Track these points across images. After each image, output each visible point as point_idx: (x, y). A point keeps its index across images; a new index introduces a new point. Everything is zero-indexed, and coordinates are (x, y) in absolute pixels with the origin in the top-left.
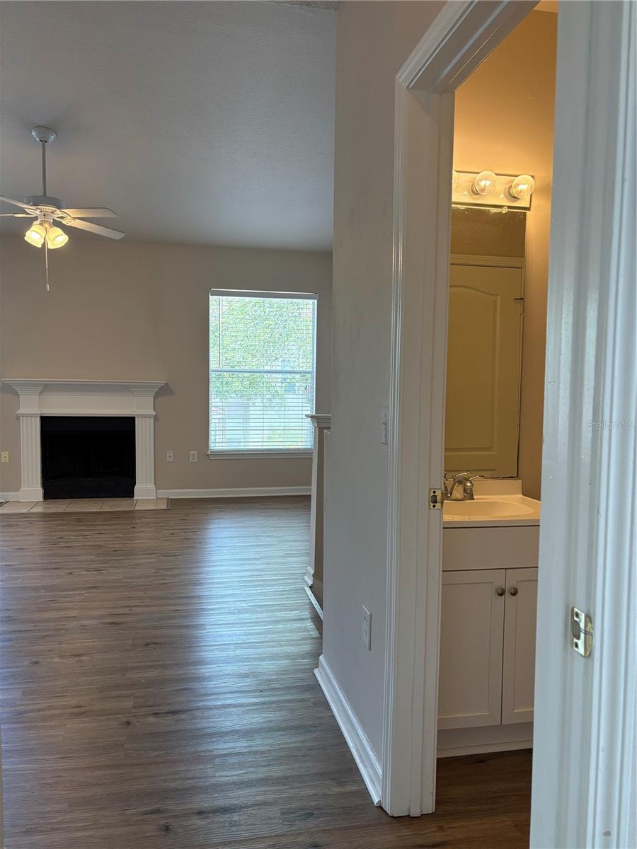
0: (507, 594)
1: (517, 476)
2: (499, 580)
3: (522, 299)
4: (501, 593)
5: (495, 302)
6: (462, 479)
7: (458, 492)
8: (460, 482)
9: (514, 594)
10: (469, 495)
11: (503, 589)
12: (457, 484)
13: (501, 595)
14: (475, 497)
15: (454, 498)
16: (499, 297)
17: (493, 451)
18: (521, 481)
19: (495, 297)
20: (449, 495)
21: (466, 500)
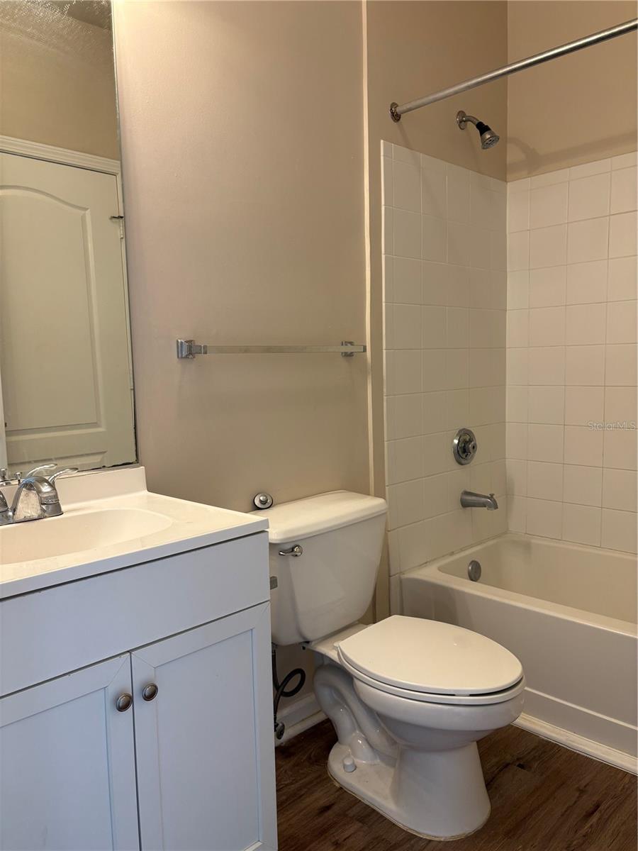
0: (138, 701)
1: (137, 461)
2: (118, 678)
3: (122, 217)
4: (125, 704)
5: (83, 219)
6: (31, 480)
7: (28, 505)
8: (29, 486)
9: (150, 697)
10: (53, 507)
11: (127, 695)
12: (24, 491)
13: (122, 708)
14: (63, 508)
15: (22, 517)
16: (88, 212)
17: (99, 426)
18: (143, 467)
19: (83, 212)
20: (11, 514)
21: (45, 517)
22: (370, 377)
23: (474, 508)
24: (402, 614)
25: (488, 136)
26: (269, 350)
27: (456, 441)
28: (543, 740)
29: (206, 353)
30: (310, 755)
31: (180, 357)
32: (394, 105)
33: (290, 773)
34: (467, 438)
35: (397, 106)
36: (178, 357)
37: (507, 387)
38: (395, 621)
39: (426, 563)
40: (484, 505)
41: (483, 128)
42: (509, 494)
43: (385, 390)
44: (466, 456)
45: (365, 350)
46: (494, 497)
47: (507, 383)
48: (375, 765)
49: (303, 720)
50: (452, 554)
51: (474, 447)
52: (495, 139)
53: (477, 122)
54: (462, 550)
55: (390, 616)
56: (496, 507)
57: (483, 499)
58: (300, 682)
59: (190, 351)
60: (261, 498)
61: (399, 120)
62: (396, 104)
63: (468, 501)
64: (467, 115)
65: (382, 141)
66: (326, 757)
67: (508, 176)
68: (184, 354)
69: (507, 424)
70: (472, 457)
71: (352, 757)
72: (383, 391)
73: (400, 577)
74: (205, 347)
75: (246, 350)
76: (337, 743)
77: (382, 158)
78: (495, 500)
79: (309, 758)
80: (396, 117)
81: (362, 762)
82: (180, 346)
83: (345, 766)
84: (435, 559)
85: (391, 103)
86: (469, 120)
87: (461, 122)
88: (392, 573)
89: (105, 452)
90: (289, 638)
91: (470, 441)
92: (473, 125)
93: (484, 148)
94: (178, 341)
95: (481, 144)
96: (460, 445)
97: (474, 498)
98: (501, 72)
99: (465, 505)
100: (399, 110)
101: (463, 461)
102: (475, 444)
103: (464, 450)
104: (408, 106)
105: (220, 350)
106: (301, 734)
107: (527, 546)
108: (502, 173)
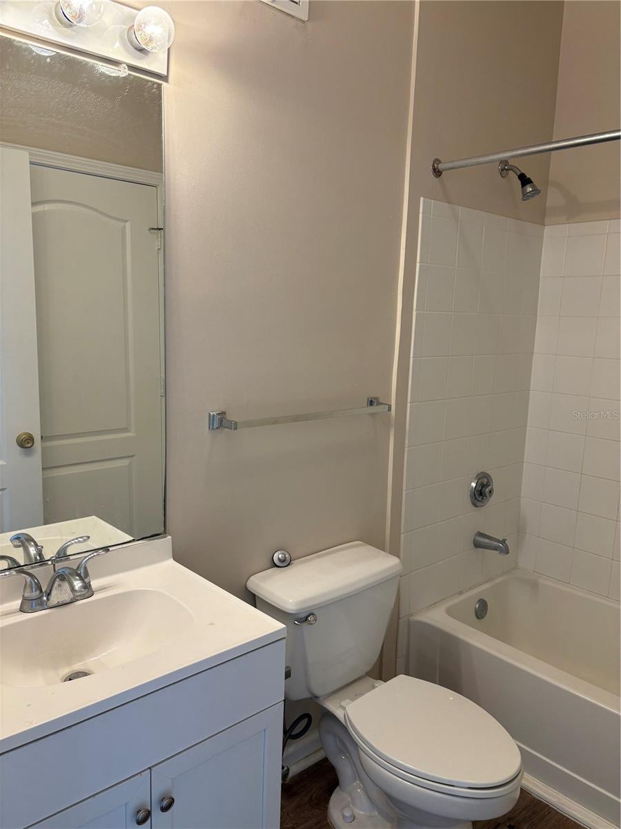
1: (165, 531)
2: (138, 794)
4: (143, 818)
5: (124, 229)
7: (61, 592)
8: (63, 579)
9: (167, 808)
11: (146, 810)
12: (59, 581)
13: (140, 822)
15: (55, 603)
16: (128, 225)
17: (129, 431)
18: (170, 537)
19: (123, 224)
20: (45, 598)
21: (77, 600)
22: (393, 429)
23: (485, 550)
24: (407, 674)
25: (529, 189)
26: (296, 419)
27: (474, 485)
28: (534, 798)
29: (236, 429)
30: (312, 796)
31: (211, 427)
32: (437, 161)
33: (292, 815)
34: (485, 481)
35: (440, 162)
36: (209, 428)
37: (528, 428)
38: (401, 681)
39: (435, 603)
40: (496, 549)
41: (525, 180)
42: (521, 531)
43: (406, 441)
44: (482, 499)
45: (390, 409)
46: (506, 542)
47: (528, 424)
48: (372, 817)
49: (307, 756)
50: (461, 593)
51: (490, 492)
52: (536, 191)
53: (519, 173)
54: (471, 589)
55: (395, 676)
56: (507, 552)
57: (496, 543)
58: (307, 724)
59: (221, 422)
60: (280, 556)
61: (440, 176)
62: (438, 160)
63: (481, 542)
64: (510, 164)
65: (422, 199)
66: (327, 801)
67: (546, 220)
68: (216, 425)
69: (525, 464)
70: (488, 501)
71: (351, 806)
72: (404, 443)
73: (409, 621)
74: (236, 423)
75: (275, 421)
76: (338, 788)
77: (421, 215)
78: (506, 545)
79: (311, 799)
80: (437, 173)
81: (360, 812)
82: (211, 419)
83: (344, 817)
84: (444, 599)
85: (434, 159)
86: (512, 169)
87: (502, 170)
88: (401, 616)
89: (133, 456)
90: (300, 694)
91: (487, 485)
92: (515, 175)
93: (524, 200)
94: (210, 414)
95: (522, 196)
96: (477, 488)
97: (487, 541)
98: (547, 147)
99: (477, 545)
100: (441, 167)
101: (478, 504)
102: (492, 489)
103: (481, 494)
104: (451, 165)
105: (250, 424)
106: (305, 770)
107: (534, 585)
108: (541, 218)
